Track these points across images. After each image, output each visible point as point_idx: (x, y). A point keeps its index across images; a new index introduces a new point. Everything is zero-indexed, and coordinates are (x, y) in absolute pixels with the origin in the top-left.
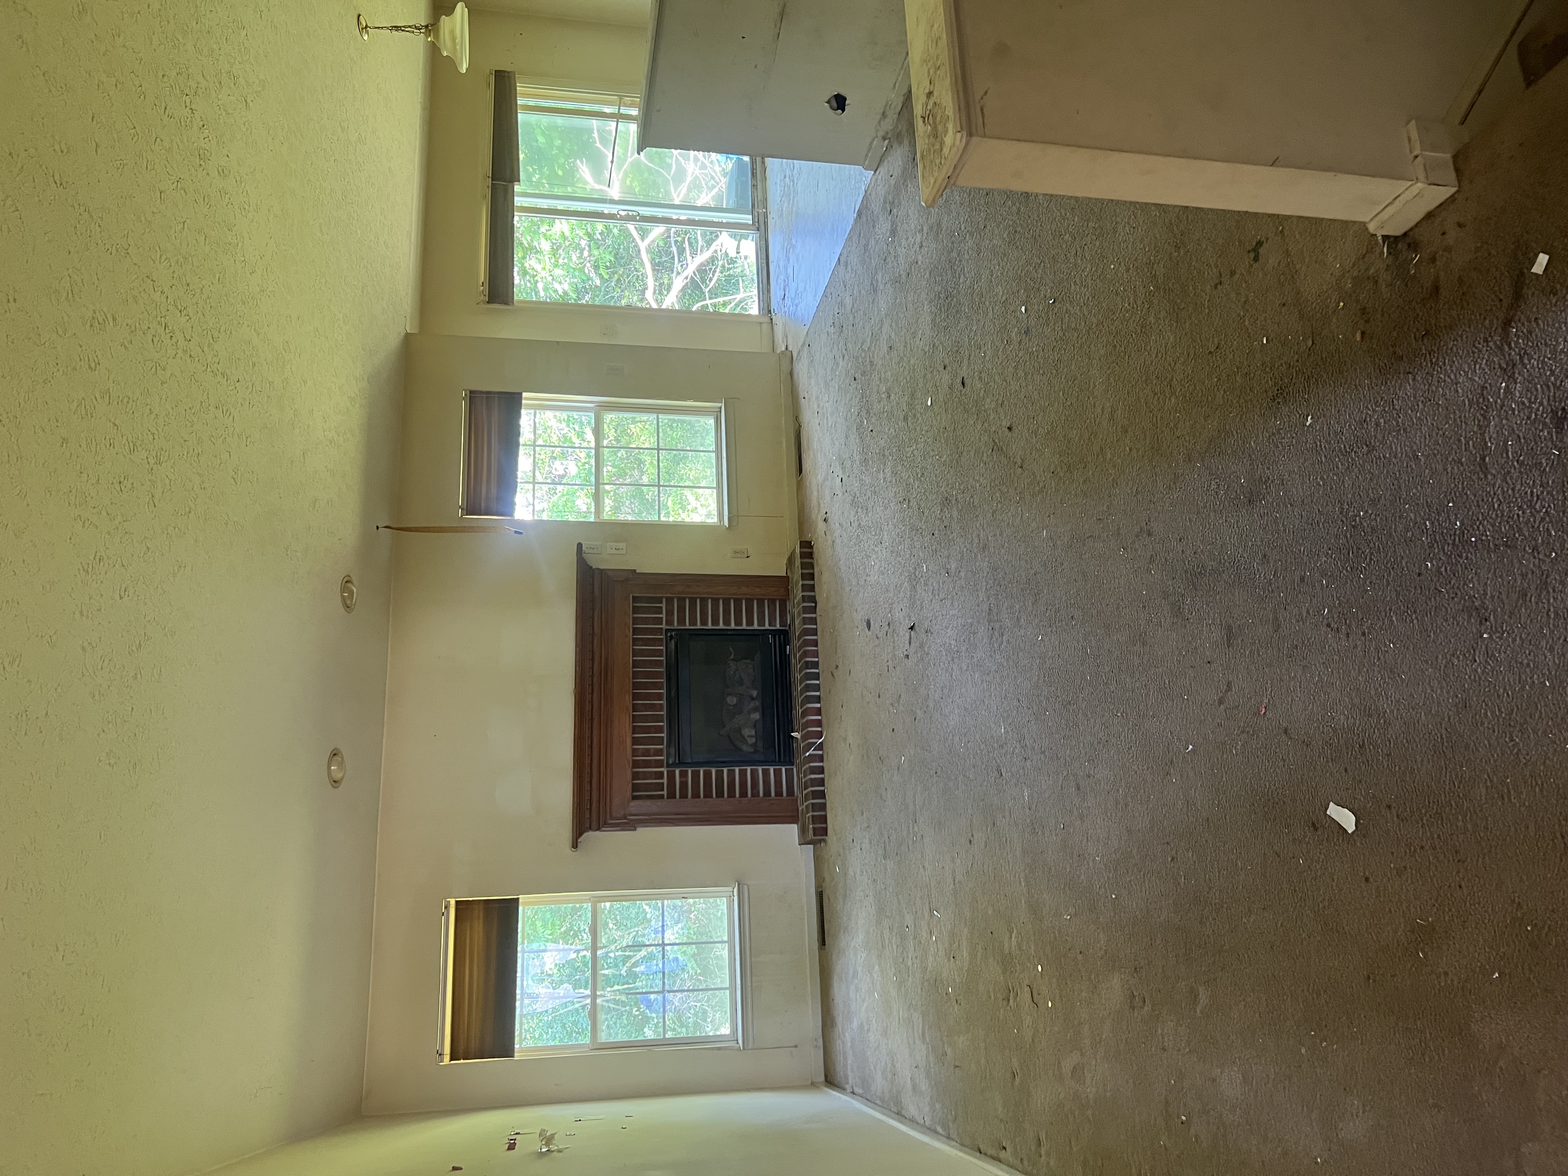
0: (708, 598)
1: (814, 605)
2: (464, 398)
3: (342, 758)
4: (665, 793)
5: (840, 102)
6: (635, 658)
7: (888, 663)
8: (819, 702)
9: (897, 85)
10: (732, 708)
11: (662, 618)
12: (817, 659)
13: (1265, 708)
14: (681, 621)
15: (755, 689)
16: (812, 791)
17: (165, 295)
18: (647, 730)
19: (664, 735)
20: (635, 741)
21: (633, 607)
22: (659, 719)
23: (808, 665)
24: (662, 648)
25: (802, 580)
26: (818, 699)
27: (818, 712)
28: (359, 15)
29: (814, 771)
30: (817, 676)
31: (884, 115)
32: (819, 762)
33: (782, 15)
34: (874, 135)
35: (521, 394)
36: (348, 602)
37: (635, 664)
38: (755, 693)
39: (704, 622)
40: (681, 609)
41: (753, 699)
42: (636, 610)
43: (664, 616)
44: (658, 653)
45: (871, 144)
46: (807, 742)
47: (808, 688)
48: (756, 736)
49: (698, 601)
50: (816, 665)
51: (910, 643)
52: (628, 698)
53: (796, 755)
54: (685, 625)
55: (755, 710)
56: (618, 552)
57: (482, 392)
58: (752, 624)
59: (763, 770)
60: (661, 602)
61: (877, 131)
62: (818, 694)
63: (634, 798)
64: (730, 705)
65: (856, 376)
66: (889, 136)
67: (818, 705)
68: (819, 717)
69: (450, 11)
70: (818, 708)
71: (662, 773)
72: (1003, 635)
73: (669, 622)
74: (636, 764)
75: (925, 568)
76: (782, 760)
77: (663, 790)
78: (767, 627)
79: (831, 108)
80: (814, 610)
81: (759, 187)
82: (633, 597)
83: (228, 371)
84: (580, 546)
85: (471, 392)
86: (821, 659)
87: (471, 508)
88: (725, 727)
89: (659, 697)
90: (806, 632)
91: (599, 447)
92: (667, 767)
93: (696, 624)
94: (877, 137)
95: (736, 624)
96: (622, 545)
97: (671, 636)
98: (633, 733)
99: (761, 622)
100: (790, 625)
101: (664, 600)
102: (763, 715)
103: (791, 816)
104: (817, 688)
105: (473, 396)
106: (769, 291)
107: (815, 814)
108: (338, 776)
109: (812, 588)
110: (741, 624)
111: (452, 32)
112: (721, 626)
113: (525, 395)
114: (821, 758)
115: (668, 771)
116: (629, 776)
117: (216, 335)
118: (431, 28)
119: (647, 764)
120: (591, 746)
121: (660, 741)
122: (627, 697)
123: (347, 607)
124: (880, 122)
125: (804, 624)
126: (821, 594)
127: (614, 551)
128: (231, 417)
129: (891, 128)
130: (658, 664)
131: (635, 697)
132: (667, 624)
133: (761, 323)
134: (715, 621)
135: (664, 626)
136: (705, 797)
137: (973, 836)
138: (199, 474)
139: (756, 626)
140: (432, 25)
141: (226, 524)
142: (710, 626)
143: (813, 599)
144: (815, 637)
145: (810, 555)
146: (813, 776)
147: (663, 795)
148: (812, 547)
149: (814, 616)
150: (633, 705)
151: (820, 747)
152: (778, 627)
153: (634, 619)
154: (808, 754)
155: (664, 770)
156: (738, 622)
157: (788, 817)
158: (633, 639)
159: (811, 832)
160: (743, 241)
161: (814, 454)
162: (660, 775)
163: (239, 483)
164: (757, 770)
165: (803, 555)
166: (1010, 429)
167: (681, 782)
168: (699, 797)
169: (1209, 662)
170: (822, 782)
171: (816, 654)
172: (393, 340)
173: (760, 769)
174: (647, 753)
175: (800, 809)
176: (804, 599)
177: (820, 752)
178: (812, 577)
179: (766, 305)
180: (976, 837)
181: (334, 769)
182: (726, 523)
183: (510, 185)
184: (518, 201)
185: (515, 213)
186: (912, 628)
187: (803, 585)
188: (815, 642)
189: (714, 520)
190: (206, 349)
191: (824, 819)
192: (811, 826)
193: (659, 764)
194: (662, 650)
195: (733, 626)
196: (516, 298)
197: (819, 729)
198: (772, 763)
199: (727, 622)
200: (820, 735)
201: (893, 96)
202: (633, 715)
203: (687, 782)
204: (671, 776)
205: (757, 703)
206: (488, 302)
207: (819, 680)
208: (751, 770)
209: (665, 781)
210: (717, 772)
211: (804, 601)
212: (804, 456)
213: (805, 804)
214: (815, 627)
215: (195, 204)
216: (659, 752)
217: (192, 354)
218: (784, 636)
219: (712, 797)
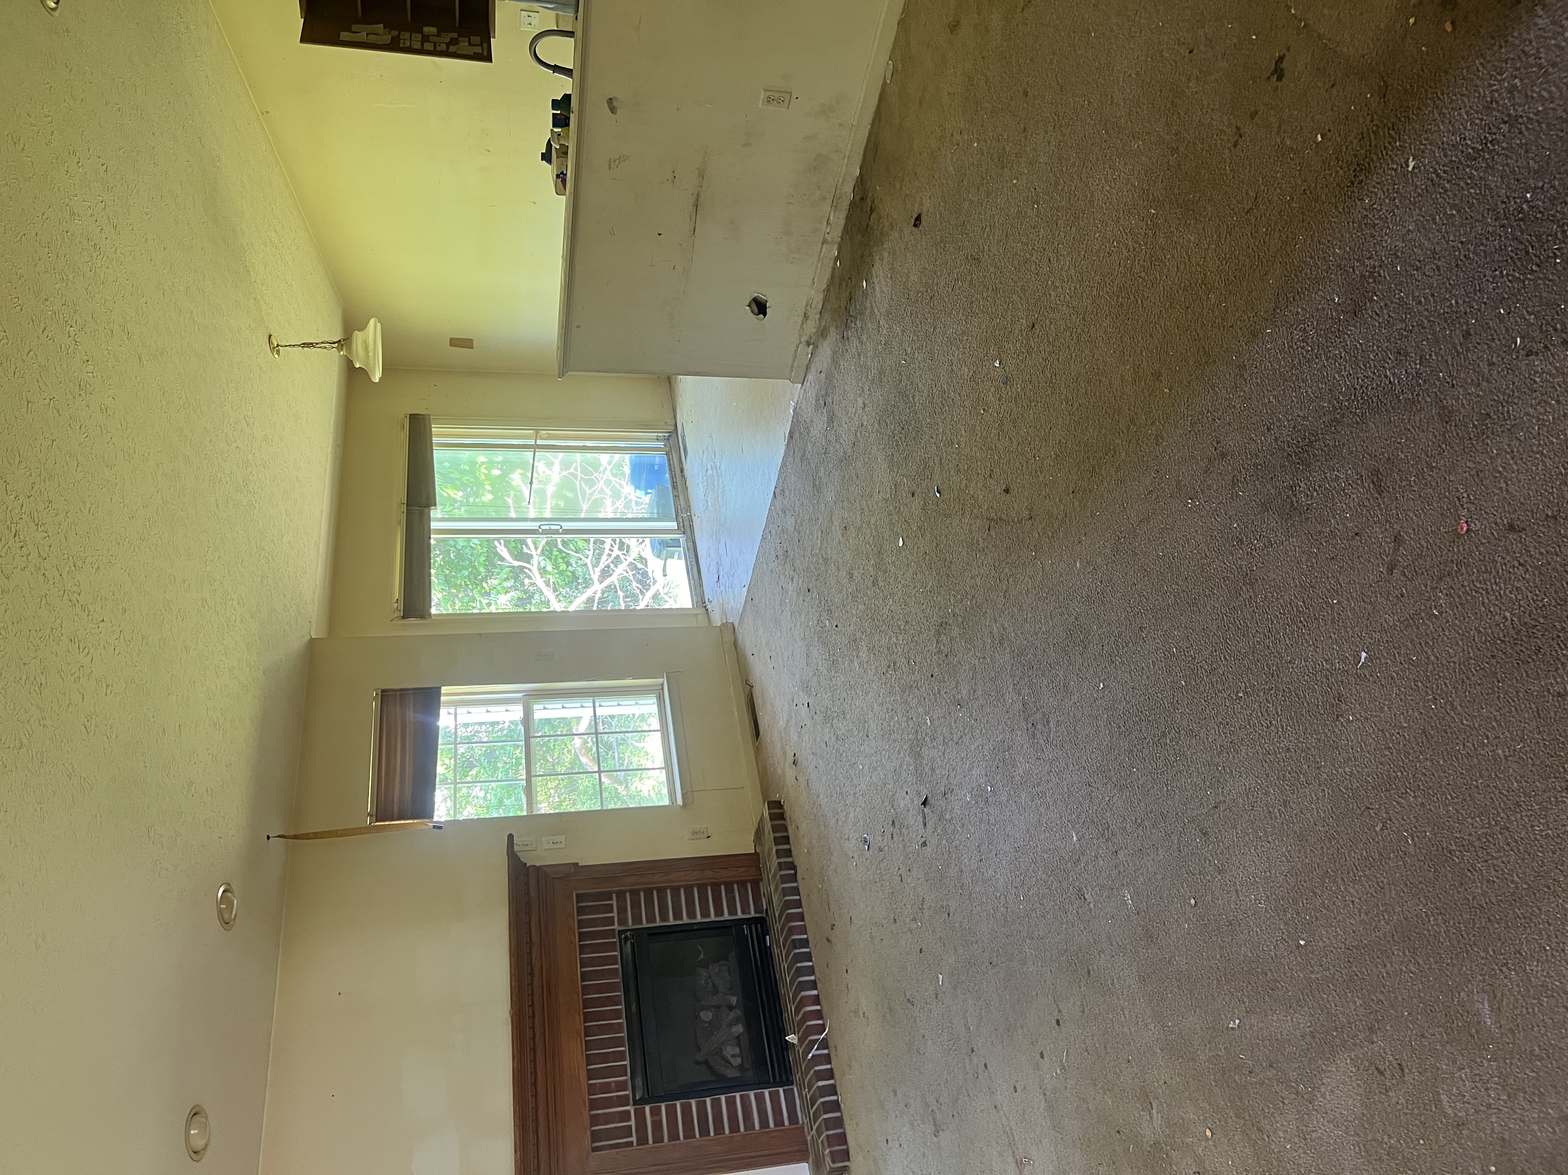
0: (666, 888)
1: (793, 872)
2: (374, 698)
3: (207, 1118)
4: (634, 1139)
5: (760, 307)
6: (583, 970)
7: (900, 872)
8: (816, 989)
9: (816, 280)
10: (707, 1025)
11: (613, 917)
12: (805, 936)
13: (1467, 522)
14: (637, 918)
15: (734, 995)
16: (823, 1103)
17: (20, 502)
18: (605, 1058)
19: (626, 1063)
20: (591, 1075)
21: (578, 908)
22: (618, 1042)
23: (797, 944)
24: (616, 953)
25: (776, 844)
26: (814, 985)
27: (816, 1000)
28: (270, 336)
29: (820, 1076)
30: (808, 957)
31: (806, 316)
32: (826, 1064)
33: (696, 206)
34: (798, 342)
35: (440, 688)
36: (226, 917)
37: (585, 977)
38: (734, 1000)
39: (664, 917)
40: (636, 905)
41: (731, 1008)
42: (581, 911)
43: (615, 914)
44: (612, 960)
45: (796, 351)
46: (807, 1041)
47: (800, 972)
48: (741, 1055)
49: (655, 892)
50: (805, 943)
51: (925, 825)
52: (579, 1019)
53: (794, 1070)
54: (642, 923)
55: (737, 1021)
56: (555, 846)
57: (396, 690)
58: (722, 914)
59: (755, 1094)
60: (611, 899)
61: (800, 336)
62: (812, 978)
63: (595, 1149)
64: (706, 1022)
65: (810, 586)
66: (812, 341)
67: (815, 992)
68: (818, 1007)
69: (363, 327)
70: (815, 995)
71: (628, 1112)
72: (1048, 722)
73: (623, 921)
74: (594, 1104)
75: (928, 721)
76: (778, 1079)
77: (631, 1136)
78: (740, 915)
79: (752, 312)
80: (794, 878)
81: (681, 497)
82: (577, 895)
83: (91, 608)
84: (511, 837)
85: (383, 691)
86: (811, 936)
87: (383, 812)
88: (700, 1050)
89: (616, 1014)
90: (788, 905)
91: (530, 738)
92: (634, 1105)
93: (654, 921)
94: (801, 342)
95: (703, 916)
96: (562, 838)
97: (626, 937)
98: (588, 1065)
99: (732, 910)
100: (767, 910)
101: (614, 896)
102: (748, 1026)
103: (799, 1151)
104: (811, 971)
105: (385, 695)
106: (701, 586)
107: (831, 1132)
108: (200, 1143)
109: (789, 853)
110: (709, 916)
111: (365, 343)
112: (686, 920)
113: (444, 690)
114: (828, 1059)
115: (635, 1110)
116: (587, 1122)
117: (79, 564)
118: (344, 343)
119: (608, 1102)
120: (535, 1084)
121: (622, 1071)
122: (577, 1017)
123: (226, 923)
124: (802, 324)
125: (785, 896)
126: (800, 858)
127: (551, 846)
128: (89, 657)
129: (814, 330)
130: (613, 973)
131: (587, 1017)
132: (620, 924)
133: (696, 615)
134: (678, 915)
135: (616, 927)
136: (685, 1138)
137: (1060, 1011)
138: (39, 708)
139: (726, 916)
140: (344, 340)
141: (70, 777)
142: (672, 922)
143: (793, 866)
144: (800, 910)
145: (782, 816)
146: (821, 1083)
147: (632, 1142)
148: (781, 807)
149: (795, 885)
150: (585, 1027)
151: (824, 1044)
152: (753, 914)
153: (579, 921)
154: (810, 1055)
155: (630, 1108)
156: (705, 913)
157: (795, 1152)
158: (581, 946)
159: (828, 1160)
160: (669, 560)
161: (771, 704)
162: (626, 1116)
163: (92, 734)
164: (748, 1096)
165: (772, 817)
166: (1007, 491)
167: (653, 1122)
168: (679, 1139)
169: (1356, 534)
170: (833, 1090)
171: (803, 930)
172: (296, 643)
173: (752, 1094)
174: (606, 1088)
175: (809, 1138)
176: (781, 866)
177: (826, 1051)
178: (786, 840)
179: (700, 599)
180: (1064, 1011)
181: (194, 1134)
182: (680, 801)
183: (426, 510)
184: (434, 525)
185: (432, 536)
186: (924, 803)
187: (777, 851)
188: (801, 917)
189: (666, 802)
190: (65, 575)
191: (842, 1139)
192: (827, 1151)
193: (623, 1101)
194: (616, 956)
195: (699, 919)
196: (433, 611)
197: (820, 1022)
198: (766, 1084)
199: (691, 914)
200: (821, 1029)
201: (813, 292)
202: (586, 1041)
203: (661, 1121)
204: (640, 1115)
205: (738, 1012)
206: (403, 617)
207: (811, 961)
208: (741, 1096)
209: (632, 1123)
210: (698, 1104)
211: (781, 869)
212: (760, 714)
213: (815, 1128)
214: (798, 897)
215: (69, 428)
216: (621, 1086)
217: (46, 573)
218: (761, 924)
219: (694, 1137)
